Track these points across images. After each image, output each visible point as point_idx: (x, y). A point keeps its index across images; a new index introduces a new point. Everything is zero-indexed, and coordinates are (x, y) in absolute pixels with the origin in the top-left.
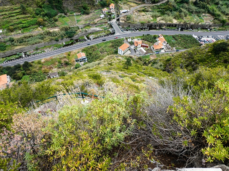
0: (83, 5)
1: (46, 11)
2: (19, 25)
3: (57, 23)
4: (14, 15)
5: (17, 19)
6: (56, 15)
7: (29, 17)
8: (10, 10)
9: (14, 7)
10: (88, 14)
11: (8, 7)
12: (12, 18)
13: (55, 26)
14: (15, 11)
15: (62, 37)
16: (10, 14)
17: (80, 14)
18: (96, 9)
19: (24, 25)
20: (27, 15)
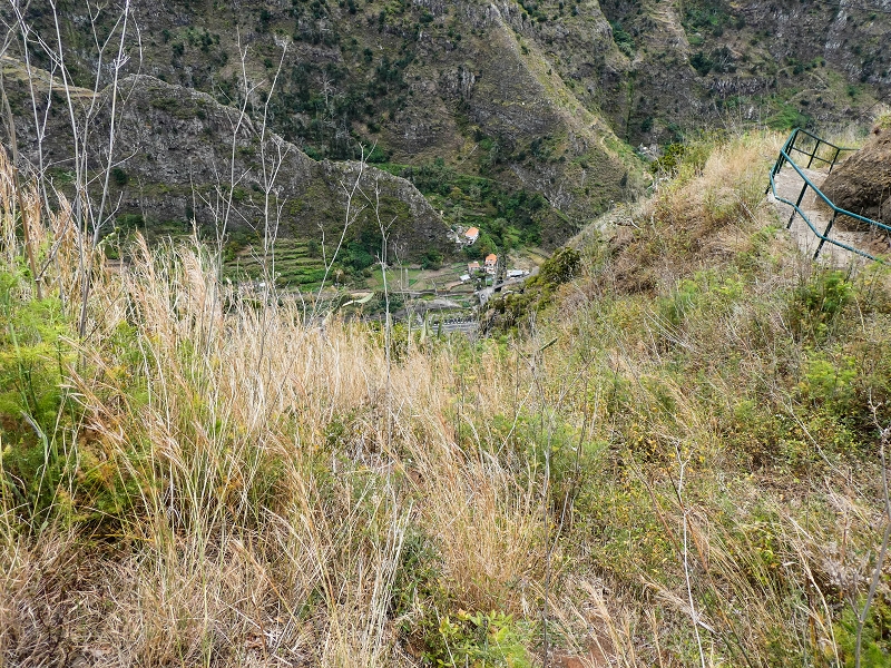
0: (428, 251)
1: (353, 257)
2: (298, 277)
3: (368, 280)
4: (293, 256)
5: (297, 264)
6: (370, 265)
7: (318, 263)
8: (287, 247)
9: (296, 241)
10: (436, 269)
11: (285, 240)
12: (288, 262)
13: (364, 288)
14: (296, 250)
15: (373, 310)
16: (285, 254)
17: (419, 267)
18: (455, 261)
19: (307, 277)
20: (316, 260)
